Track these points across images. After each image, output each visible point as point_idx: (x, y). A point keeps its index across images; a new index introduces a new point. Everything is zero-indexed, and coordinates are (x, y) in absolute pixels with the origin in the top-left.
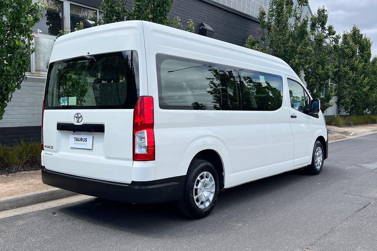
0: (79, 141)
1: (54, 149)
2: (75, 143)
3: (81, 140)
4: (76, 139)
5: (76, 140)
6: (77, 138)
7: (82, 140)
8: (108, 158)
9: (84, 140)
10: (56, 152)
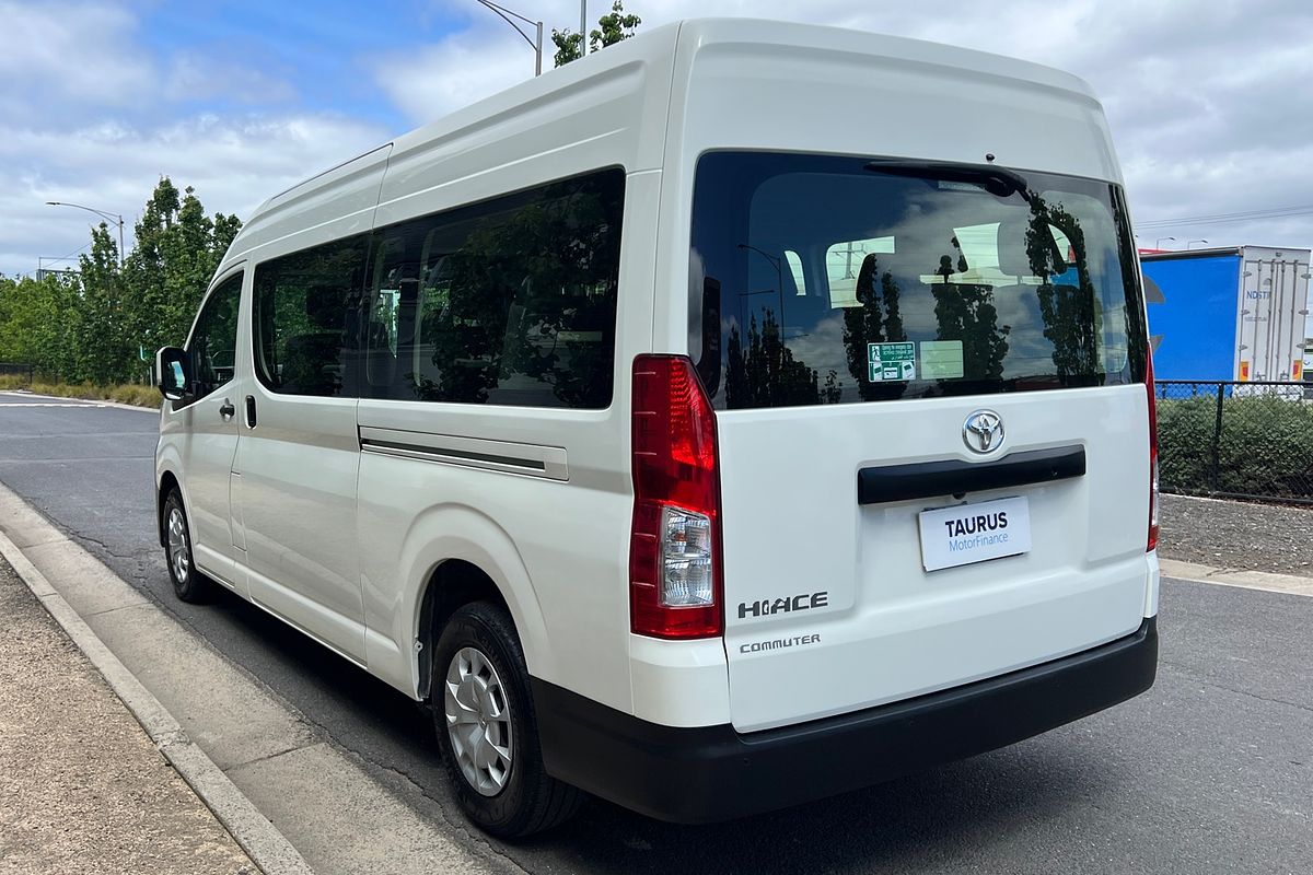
0: (970, 532)
1: (834, 603)
2: (952, 547)
3: (981, 523)
4: (954, 527)
5: (958, 531)
6: (959, 522)
7: (983, 525)
8: (1090, 565)
9: (993, 525)
10: (847, 614)
